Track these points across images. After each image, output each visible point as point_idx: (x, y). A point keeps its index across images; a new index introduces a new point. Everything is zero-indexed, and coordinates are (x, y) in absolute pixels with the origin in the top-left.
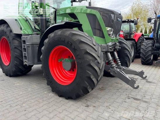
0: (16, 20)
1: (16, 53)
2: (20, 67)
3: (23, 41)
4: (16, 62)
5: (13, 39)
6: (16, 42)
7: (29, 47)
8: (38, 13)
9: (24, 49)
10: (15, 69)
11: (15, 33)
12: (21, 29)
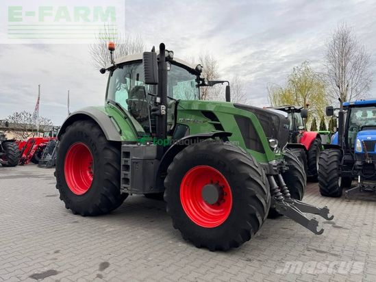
0: (110, 117)
1: (107, 173)
2: (110, 198)
3: (124, 152)
4: (105, 188)
5: (105, 148)
6: (109, 155)
7: (137, 163)
8: (157, 112)
9: (123, 165)
10: (100, 201)
11: (111, 139)
12: (120, 133)
